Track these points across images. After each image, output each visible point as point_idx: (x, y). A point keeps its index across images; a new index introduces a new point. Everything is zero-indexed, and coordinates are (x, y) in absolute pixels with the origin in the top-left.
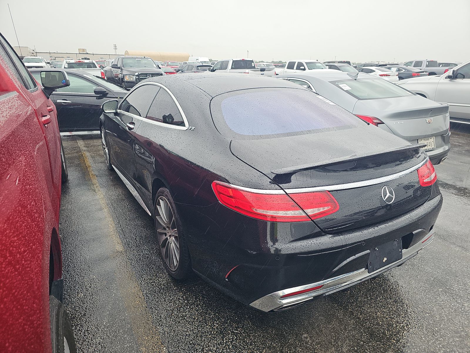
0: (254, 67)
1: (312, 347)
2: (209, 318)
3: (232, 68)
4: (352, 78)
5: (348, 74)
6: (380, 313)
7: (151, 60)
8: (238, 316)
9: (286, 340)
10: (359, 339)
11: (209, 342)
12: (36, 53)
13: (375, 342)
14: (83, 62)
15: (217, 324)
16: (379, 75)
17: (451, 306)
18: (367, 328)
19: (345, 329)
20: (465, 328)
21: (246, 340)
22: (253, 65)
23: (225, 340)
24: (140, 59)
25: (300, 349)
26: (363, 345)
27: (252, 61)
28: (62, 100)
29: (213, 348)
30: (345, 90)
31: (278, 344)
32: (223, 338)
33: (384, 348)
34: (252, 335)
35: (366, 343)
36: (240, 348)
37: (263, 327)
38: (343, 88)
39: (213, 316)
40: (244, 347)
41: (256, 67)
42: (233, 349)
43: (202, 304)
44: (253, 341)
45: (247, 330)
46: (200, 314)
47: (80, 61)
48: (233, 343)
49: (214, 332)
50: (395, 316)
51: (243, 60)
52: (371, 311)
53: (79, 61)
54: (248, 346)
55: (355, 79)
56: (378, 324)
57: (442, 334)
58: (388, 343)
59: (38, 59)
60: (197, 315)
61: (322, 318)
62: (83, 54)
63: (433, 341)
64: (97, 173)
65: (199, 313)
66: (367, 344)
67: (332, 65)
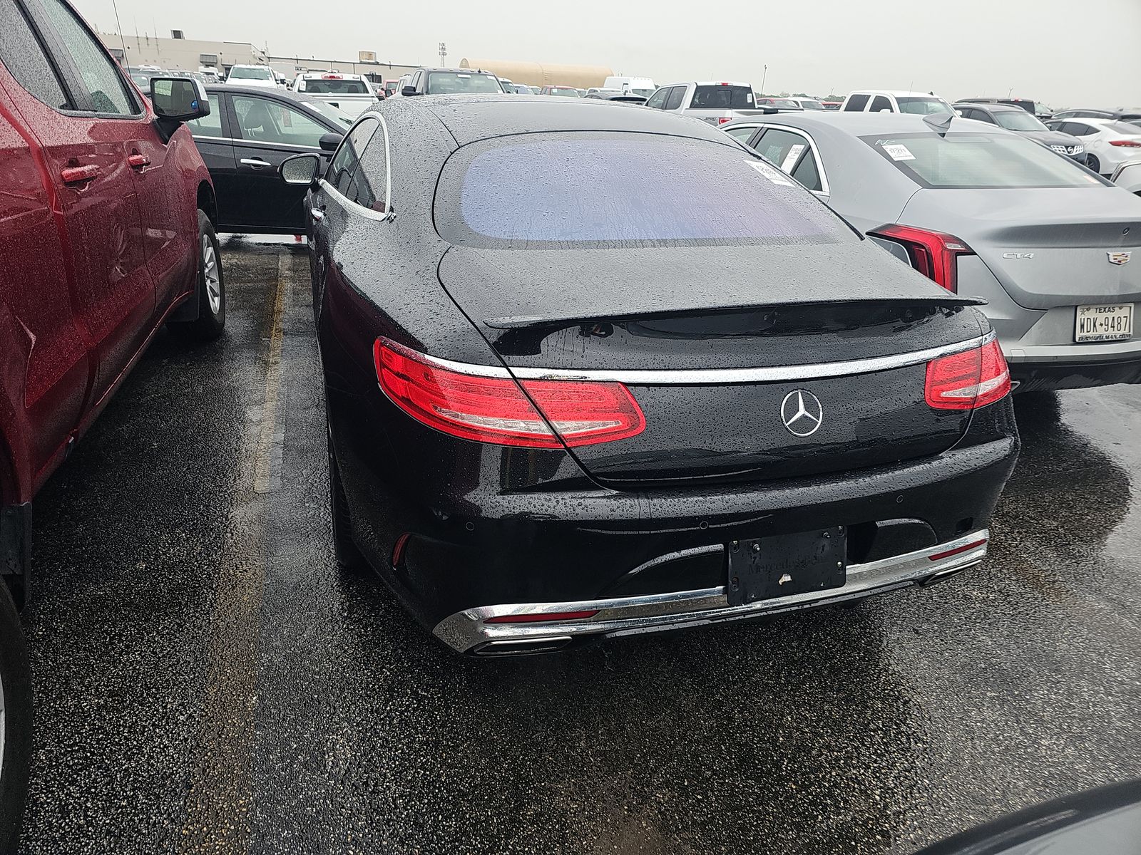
0: (752, 106)
1: (580, 759)
2: (379, 654)
3: (693, 106)
4: (932, 131)
5: (927, 119)
6: (792, 718)
7: (494, 78)
8: (444, 663)
9: (528, 733)
10: (705, 765)
11: (353, 703)
12: (269, 58)
13: (742, 780)
14: (339, 78)
15: (389, 670)
16: (1111, 143)
17: (1001, 737)
18: (740, 745)
19: (683, 737)
20: (1010, 796)
21: (437, 715)
22: (750, 101)
23: (392, 705)
24: (469, 76)
25: (551, 756)
26: (708, 779)
27: (749, 90)
28: (252, 159)
29: (356, 716)
30: (896, 159)
31: (506, 736)
32: (387, 701)
33: (758, 797)
34: (455, 707)
35: (718, 776)
36: (416, 729)
37: (489, 696)
38: (892, 155)
39: (388, 653)
40: (424, 727)
41: (757, 106)
42: (398, 727)
43: (378, 625)
44: (451, 719)
45: (449, 694)
46: (362, 644)
47: (334, 77)
48: (405, 716)
49: (374, 685)
50: (827, 732)
51: (724, 85)
52: (771, 709)
53: (331, 77)
54: (434, 728)
55: (939, 134)
56: (774, 741)
57: (935, 796)
58: (775, 789)
59: (261, 71)
60: (356, 645)
61: (639, 702)
62: (369, 63)
63: (900, 807)
64: (287, 326)
65: (361, 640)
66: (722, 778)
67: (973, 109)
